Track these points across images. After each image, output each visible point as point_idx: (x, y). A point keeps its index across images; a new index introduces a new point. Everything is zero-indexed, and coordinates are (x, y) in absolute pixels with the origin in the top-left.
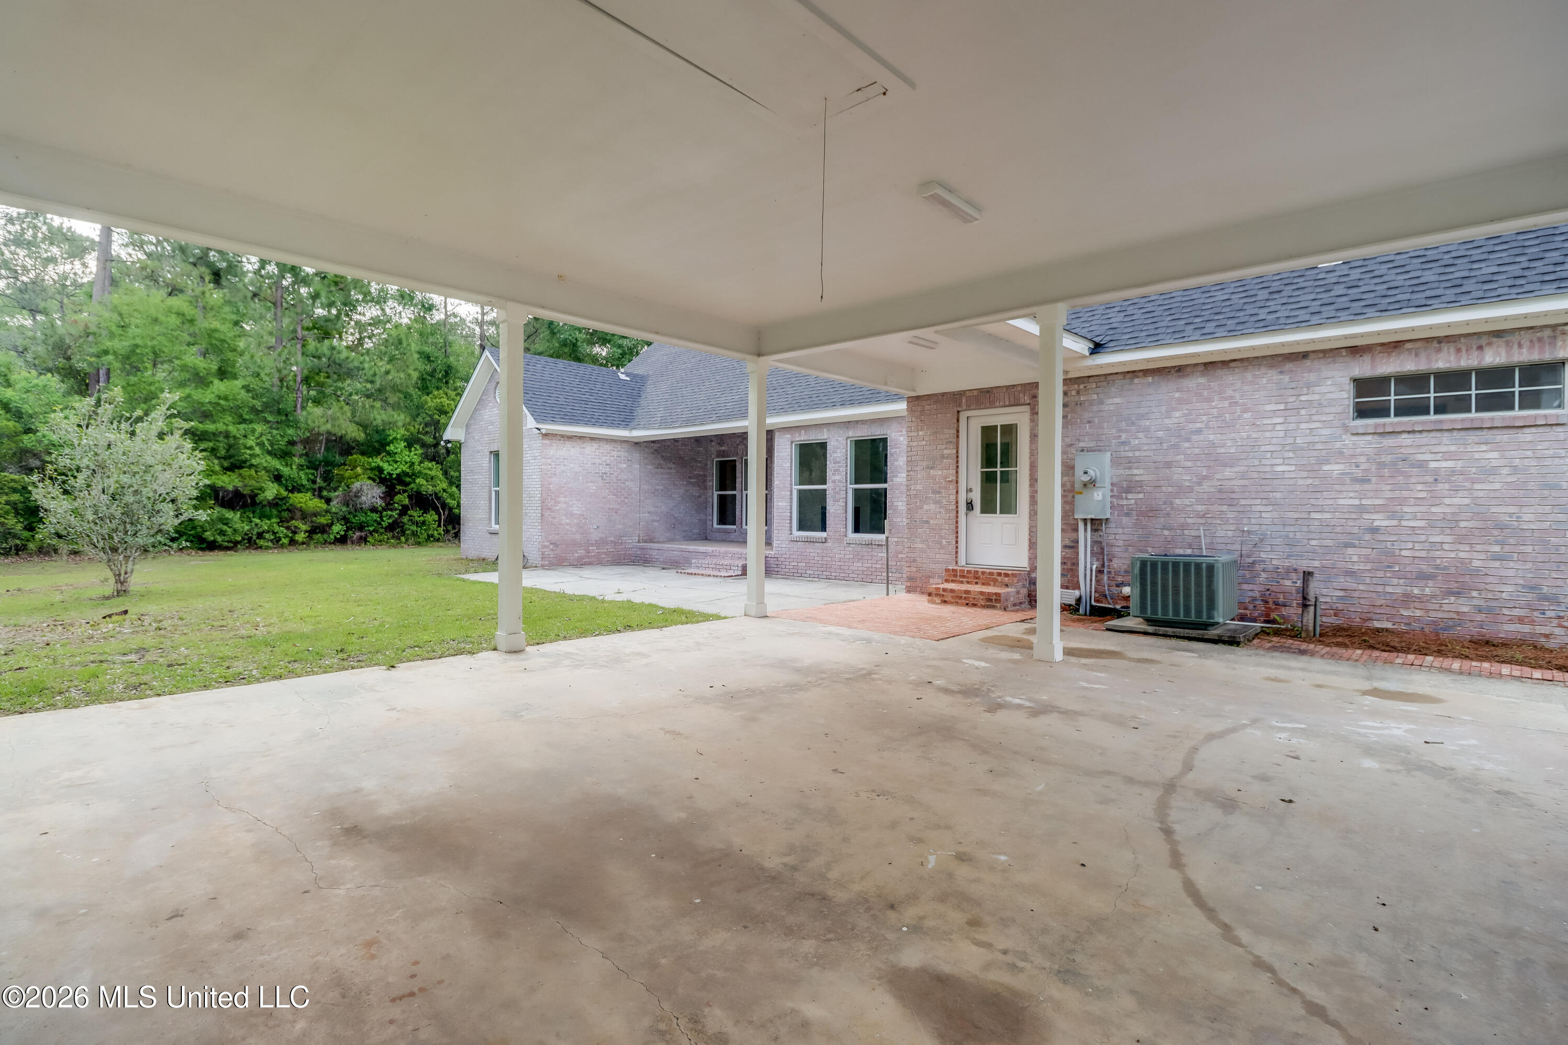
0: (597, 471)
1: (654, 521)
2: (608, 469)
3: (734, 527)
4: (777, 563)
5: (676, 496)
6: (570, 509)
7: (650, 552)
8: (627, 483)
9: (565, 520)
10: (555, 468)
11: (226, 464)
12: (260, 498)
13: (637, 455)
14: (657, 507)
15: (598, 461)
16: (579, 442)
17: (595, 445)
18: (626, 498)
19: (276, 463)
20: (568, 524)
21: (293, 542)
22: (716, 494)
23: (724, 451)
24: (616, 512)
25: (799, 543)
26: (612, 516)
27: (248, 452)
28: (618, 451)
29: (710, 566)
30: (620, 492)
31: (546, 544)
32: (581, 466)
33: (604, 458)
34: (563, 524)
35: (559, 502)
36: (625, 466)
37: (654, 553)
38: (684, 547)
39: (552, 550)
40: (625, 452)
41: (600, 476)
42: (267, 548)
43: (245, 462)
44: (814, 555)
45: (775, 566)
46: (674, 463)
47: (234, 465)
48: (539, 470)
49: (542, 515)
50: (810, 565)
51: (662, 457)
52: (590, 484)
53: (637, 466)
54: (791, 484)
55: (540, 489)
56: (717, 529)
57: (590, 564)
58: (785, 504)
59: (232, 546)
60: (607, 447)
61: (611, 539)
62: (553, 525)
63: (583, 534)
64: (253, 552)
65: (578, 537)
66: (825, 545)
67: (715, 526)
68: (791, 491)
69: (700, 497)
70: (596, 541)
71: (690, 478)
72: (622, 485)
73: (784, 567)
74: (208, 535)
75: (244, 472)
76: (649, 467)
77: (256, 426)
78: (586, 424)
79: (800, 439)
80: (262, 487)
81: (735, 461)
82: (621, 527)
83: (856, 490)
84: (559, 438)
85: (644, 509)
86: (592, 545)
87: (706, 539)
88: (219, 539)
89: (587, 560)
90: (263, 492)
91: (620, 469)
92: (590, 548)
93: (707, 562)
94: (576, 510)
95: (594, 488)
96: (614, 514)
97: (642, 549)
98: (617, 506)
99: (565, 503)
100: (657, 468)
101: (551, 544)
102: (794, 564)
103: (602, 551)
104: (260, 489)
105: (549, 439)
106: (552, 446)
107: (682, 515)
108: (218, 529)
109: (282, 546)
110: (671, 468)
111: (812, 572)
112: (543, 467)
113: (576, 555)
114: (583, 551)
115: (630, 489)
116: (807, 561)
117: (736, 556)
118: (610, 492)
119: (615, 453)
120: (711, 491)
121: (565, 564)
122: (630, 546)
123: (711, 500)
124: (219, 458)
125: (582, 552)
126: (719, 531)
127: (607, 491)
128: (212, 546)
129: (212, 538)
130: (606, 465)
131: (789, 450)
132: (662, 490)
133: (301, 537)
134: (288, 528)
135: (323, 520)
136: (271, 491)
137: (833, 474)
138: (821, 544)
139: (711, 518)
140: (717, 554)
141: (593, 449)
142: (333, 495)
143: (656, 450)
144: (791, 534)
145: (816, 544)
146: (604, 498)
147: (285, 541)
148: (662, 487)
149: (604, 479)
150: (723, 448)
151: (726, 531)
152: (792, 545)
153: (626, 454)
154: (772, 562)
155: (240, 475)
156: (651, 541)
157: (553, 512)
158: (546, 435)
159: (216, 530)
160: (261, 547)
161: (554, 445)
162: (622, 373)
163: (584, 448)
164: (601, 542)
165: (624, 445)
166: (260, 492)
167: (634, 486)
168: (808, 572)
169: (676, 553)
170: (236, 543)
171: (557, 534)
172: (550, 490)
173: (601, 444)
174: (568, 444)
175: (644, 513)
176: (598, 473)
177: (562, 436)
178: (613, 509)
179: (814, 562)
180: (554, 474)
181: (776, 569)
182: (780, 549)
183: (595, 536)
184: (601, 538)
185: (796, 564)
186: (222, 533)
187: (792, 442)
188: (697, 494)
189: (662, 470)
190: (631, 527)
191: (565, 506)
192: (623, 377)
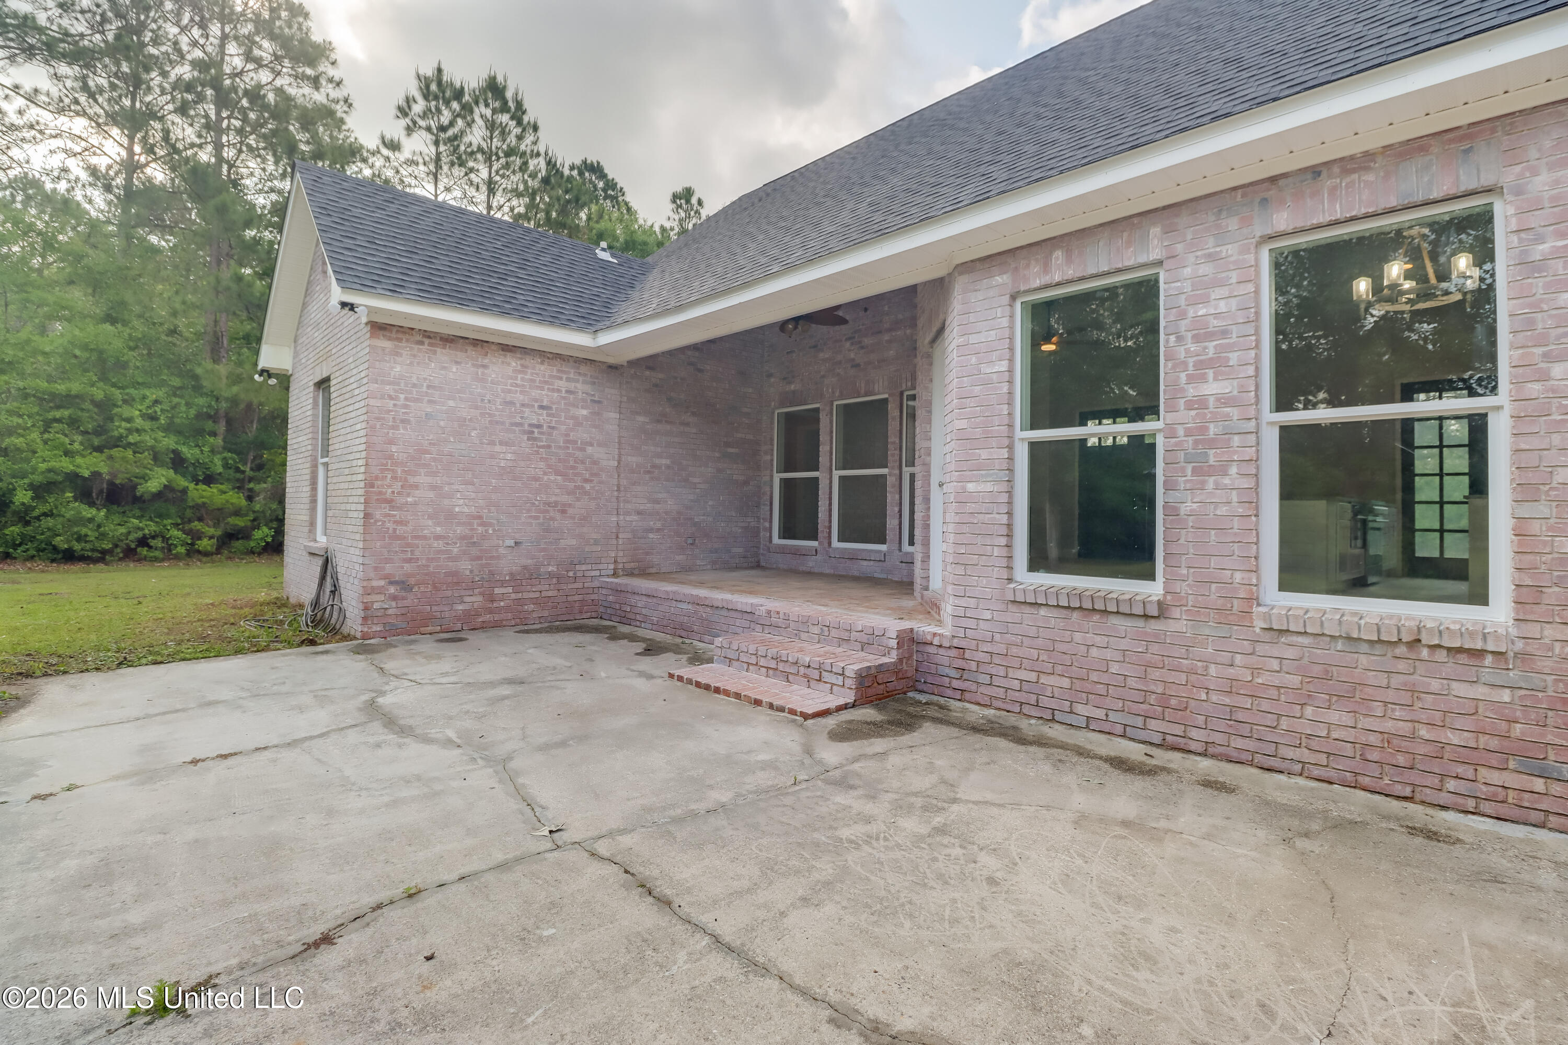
0: (518, 420)
1: (651, 530)
2: (543, 417)
3: (814, 544)
4: (960, 663)
5: (696, 480)
6: (446, 502)
7: (633, 600)
8: (589, 450)
9: (431, 527)
10: (406, 406)
11: (96, 442)
12: (140, 490)
13: (612, 393)
14: (657, 502)
15: (519, 398)
16: (471, 351)
17: (513, 363)
18: (586, 481)
20: (438, 537)
21: (193, 553)
22: (777, 478)
23: (794, 392)
24: (563, 512)
25: (1043, 611)
26: (552, 519)
27: (124, 424)
28: (568, 380)
29: (762, 662)
30: (573, 468)
31: (375, 583)
32: (476, 408)
33: (535, 393)
34: (425, 538)
35: (416, 487)
36: (585, 412)
37: (641, 602)
38: (702, 592)
39: (394, 598)
40: (584, 382)
41: (525, 432)
42: (156, 559)
43: (120, 437)
44: (1108, 654)
45: (953, 673)
46: (694, 414)
47: (105, 441)
48: (364, 410)
49: (367, 516)
50: (1088, 686)
51: (669, 399)
52: (498, 448)
53: (614, 415)
54: (1011, 426)
55: (364, 454)
56: (779, 546)
57: (497, 625)
58: (989, 487)
59: (100, 557)
60: (543, 370)
61: (550, 569)
62: (399, 538)
63: (479, 558)
64: (132, 565)
65: (465, 566)
66: (1154, 625)
67: (776, 540)
68: (1011, 447)
69: (746, 483)
70: (511, 574)
71: (727, 445)
72: (579, 454)
73: (985, 679)
74: (60, 541)
76: (641, 419)
77: (146, 392)
78: (485, 309)
79: (1046, 280)
80: (146, 474)
81: (817, 410)
82: (574, 542)
83: (1286, 431)
84: (419, 338)
85: (629, 506)
86: (503, 584)
87: (758, 566)
88: (77, 546)
89: (488, 617)
90: (146, 481)
91: (573, 418)
92: (497, 591)
93: (752, 649)
94: (461, 507)
95: (509, 456)
96: (558, 516)
97: (618, 591)
98: (565, 499)
99: (433, 488)
100: (659, 421)
101: (391, 583)
102: (1023, 675)
103: (526, 595)
104: (143, 478)
105: (390, 339)
106: (398, 354)
107: (710, 519)
108: (75, 532)
109: (177, 557)
110: (687, 424)
111: (1100, 714)
112: (372, 402)
113: (460, 607)
114: (480, 598)
115: (595, 463)
116: (1075, 671)
117: (834, 633)
118: (549, 466)
119: (562, 384)
120: (768, 472)
121: (430, 629)
122: (596, 584)
123: (767, 489)
124: (82, 432)
125: (475, 600)
126: (783, 550)
127: (542, 465)
128: (68, 556)
129: (66, 545)
130: (542, 407)
131: (1005, 322)
132: (668, 467)
133: (205, 544)
134: (187, 533)
135: (240, 522)
136: (158, 478)
137: (1191, 379)
138: (1140, 623)
139: (767, 525)
140: (780, 622)
141: (509, 371)
142: (257, 487)
143: (656, 385)
144: (1010, 580)
145: (1114, 620)
146: (536, 479)
147: (181, 550)
148: (668, 462)
149: (535, 439)
150: (792, 387)
151: (797, 553)
152: (1014, 614)
153: (588, 388)
154: (946, 661)
155: (110, 457)
156: (644, 573)
157: (399, 508)
158: (379, 328)
159: (72, 534)
160: (145, 558)
161: (404, 353)
162: (603, 250)
163: (484, 366)
164: (519, 579)
165: (583, 369)
166: (142, 481)
167: (606, 458)
168: (1079, 708)
169: (684, 606)
170: (104, 552)
171: (409, 561)
172: (391, 457)
173: (529, 361)
174: (443, 355)
175: (627, 513)
176: (521, 424)
177: (427, 334)
178: (556, 503)
179: (1105, 678)
180: (403, 421)
181: (956, 684)
182: (971, 623)
183: (509, 563)
184: (525, 567)
185: (1033, 676)
186: (81, 538)
187: (1013, 298)
188: (741, 478)
189: (668, 427)
190: (596, 542)
191: (431, 494)
192: (605, 256)
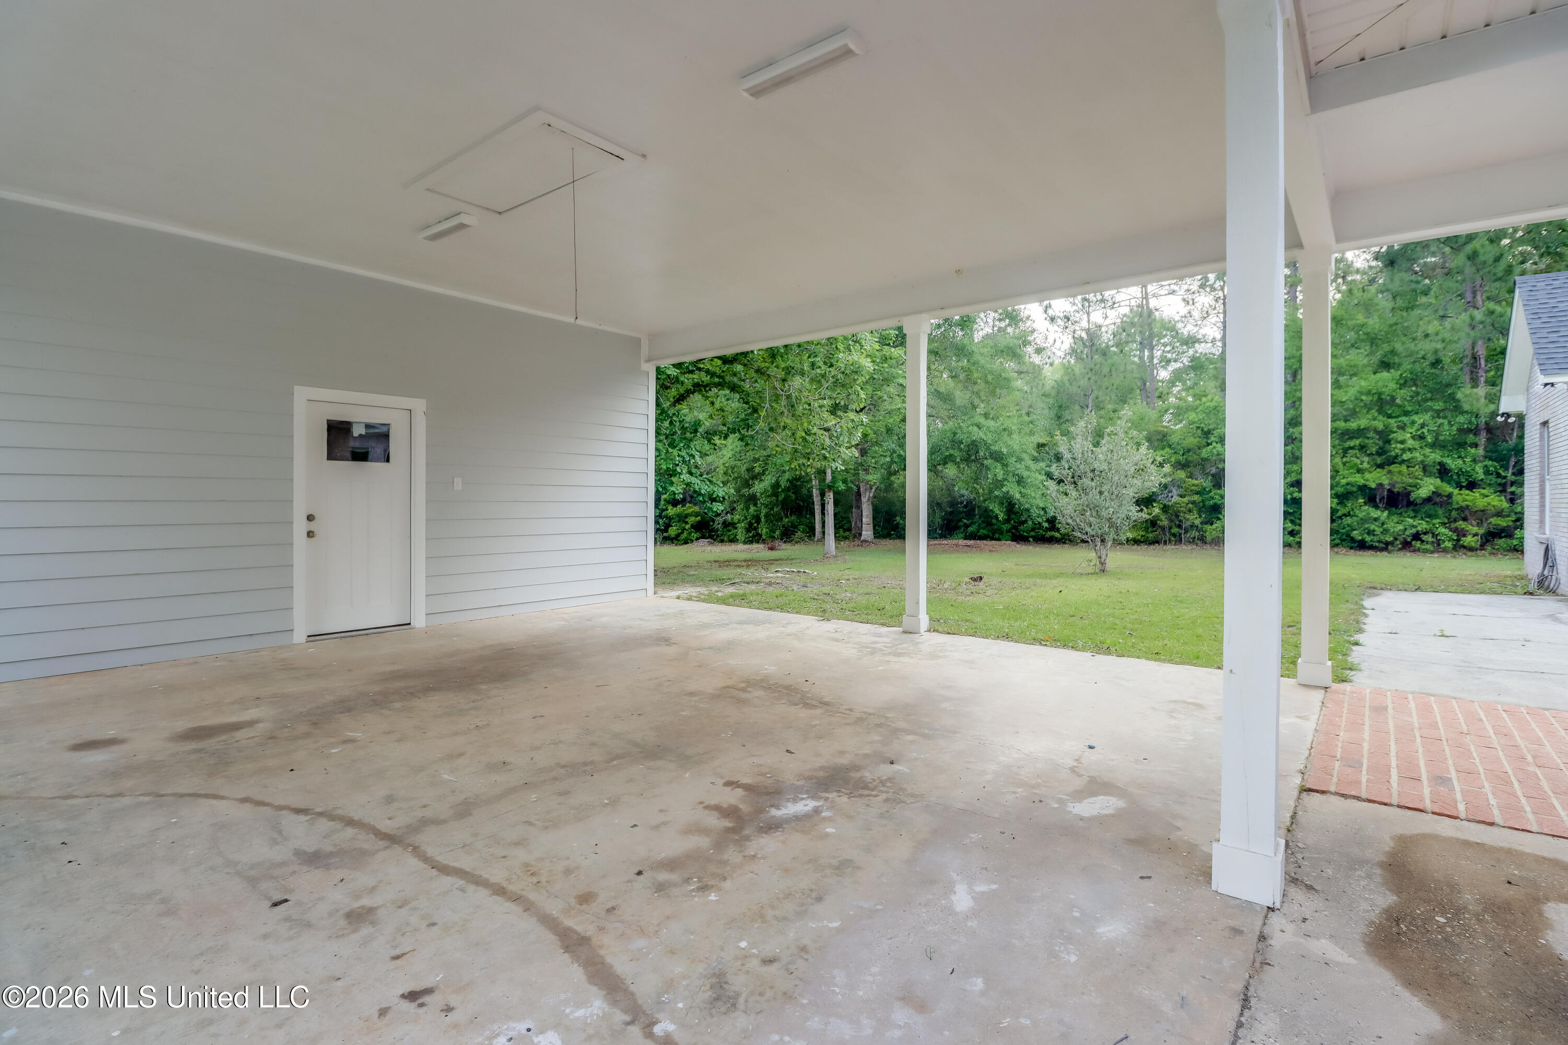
11: (1379, 460)
12: (1413, 496)
19: (1435, 456)
21: (1459, 548)
27: (1399, 446)
42: (1426, 551)
43: (1396, 456)
47: (1385, 460)
59: (1385, 547)
64: (1408, 554)
74: (1356, 534)
75: (1394, 468)
77: (1415, 418)
80: (1418, 484)
88: (1368, 538)
90: (1418, 489)
104: (1415, 486)
108: (1366, 529)
109: (1445, 550)
124: (1369, 455)
128: (1362, 546)
129: (1360, 538)
133: (1468, 540)
134: (1453, 531)
136: (1427, 487)
142: (1519, 490)
147: (1449, 544)
155: (1390, 472)
159: (1364, 530)
160: (1419, 550)
166: (1414, 489)
170: (1387, 544)
186: (1370, 532)
